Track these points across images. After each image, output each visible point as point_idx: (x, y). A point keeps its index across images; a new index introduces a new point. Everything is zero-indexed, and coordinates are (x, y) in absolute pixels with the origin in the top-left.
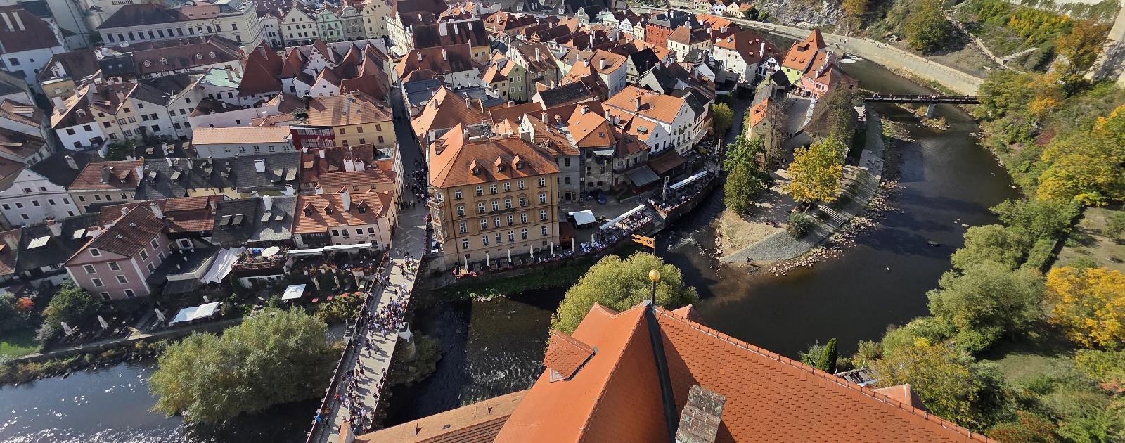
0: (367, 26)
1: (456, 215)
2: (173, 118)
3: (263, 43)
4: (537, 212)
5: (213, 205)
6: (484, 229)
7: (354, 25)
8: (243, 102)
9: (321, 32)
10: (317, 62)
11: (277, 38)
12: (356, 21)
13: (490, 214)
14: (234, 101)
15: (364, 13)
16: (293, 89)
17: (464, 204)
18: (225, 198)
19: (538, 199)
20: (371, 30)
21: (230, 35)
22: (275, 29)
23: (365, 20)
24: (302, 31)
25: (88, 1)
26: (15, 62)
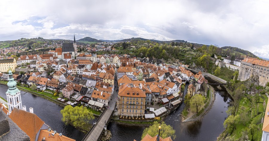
2: (81, 71)
3: (96, 62)
5: (81, 87)
7: (112, 61)
8: (91, 71)
9: (106, 61)
10: (104, 66)
11: (99, 61)
14: (89, 71)
16: (99, 70)
19: (141, 103)
20: (114, 62)
21: (92, 60)
22: (99, 60)
23: (114, 60)
24: (103, 60)
25: (76, 53)
26: (67, 60)
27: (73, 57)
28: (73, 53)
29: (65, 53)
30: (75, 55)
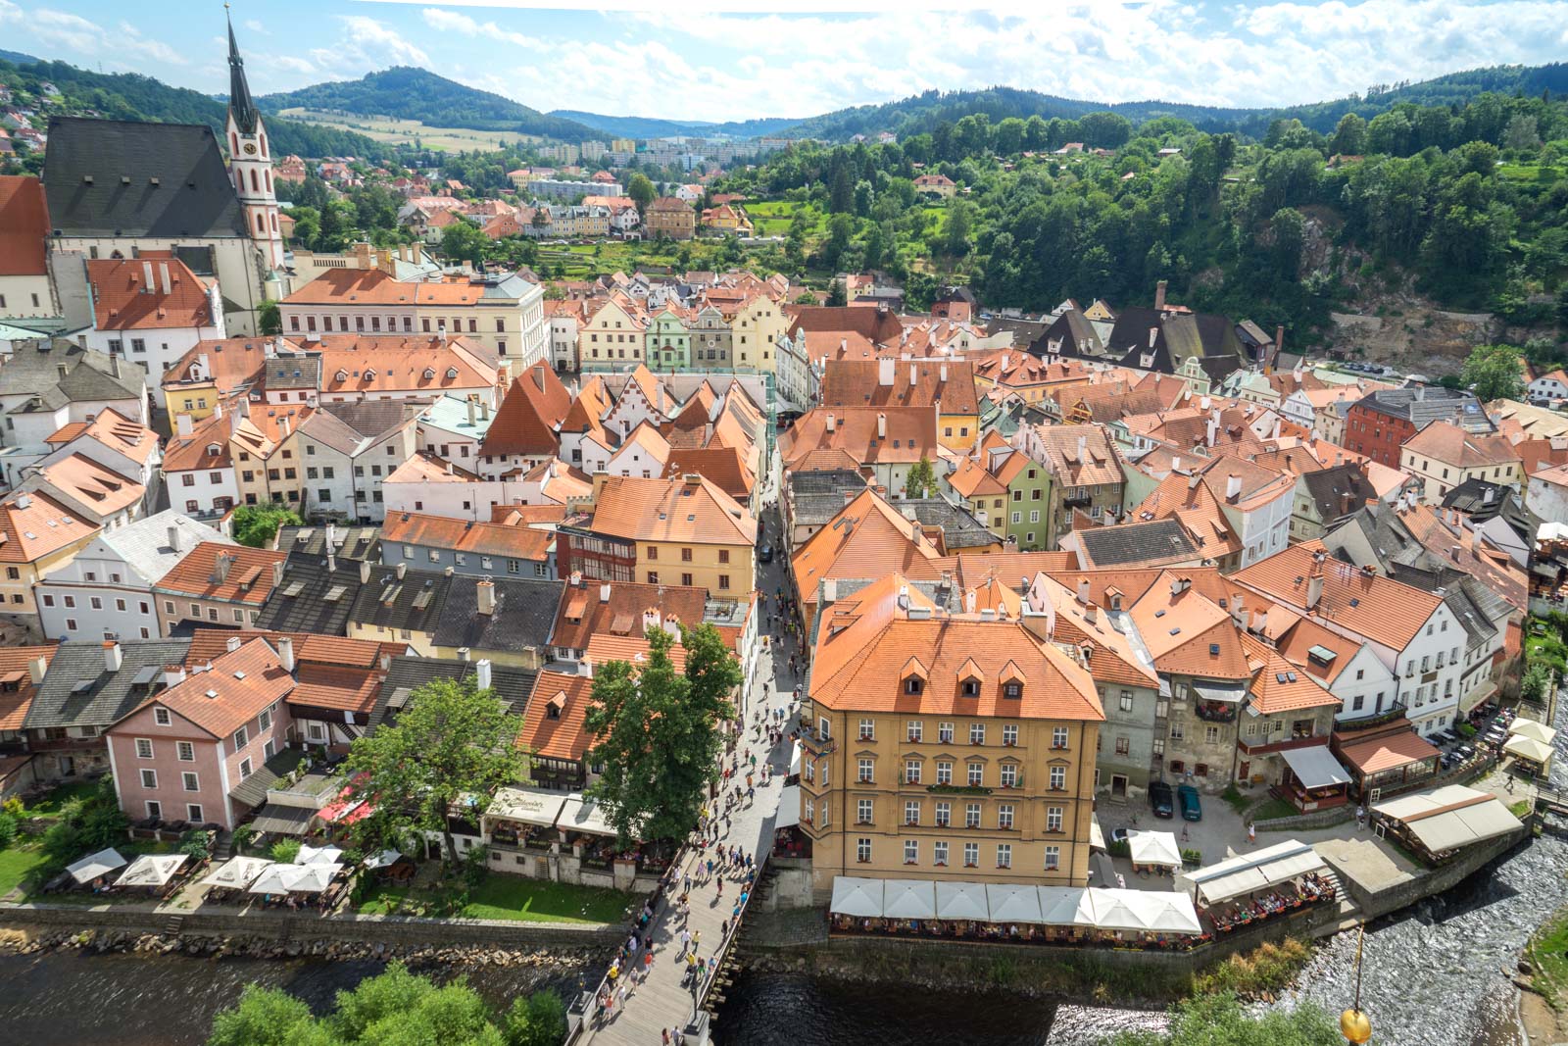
0: (738, 348)
1: (854, 776)
2: (358, 480)
3: (542, 363)
4: (1040, 807)
5: (384, 663)
6: (913, 825)
7: (711, 344)
8: (484, 468)
9: (650, 352)
10: (633, 409)
11: (569, 356)
12: (718, 337)
13: (930, 789)
15: (736, 325)
16: (577, 455)
17: (876, 756)
18: (410, 653)
19: (1042, 777)
20: (743, 356)
21: (490, 343)
22: (570, 338)
23: (737, 337)
25: (276, 255)
26: (139, 346)
27: (230, 307)
28: (229, 252)
29: (106, 247)
30: (265, 277)
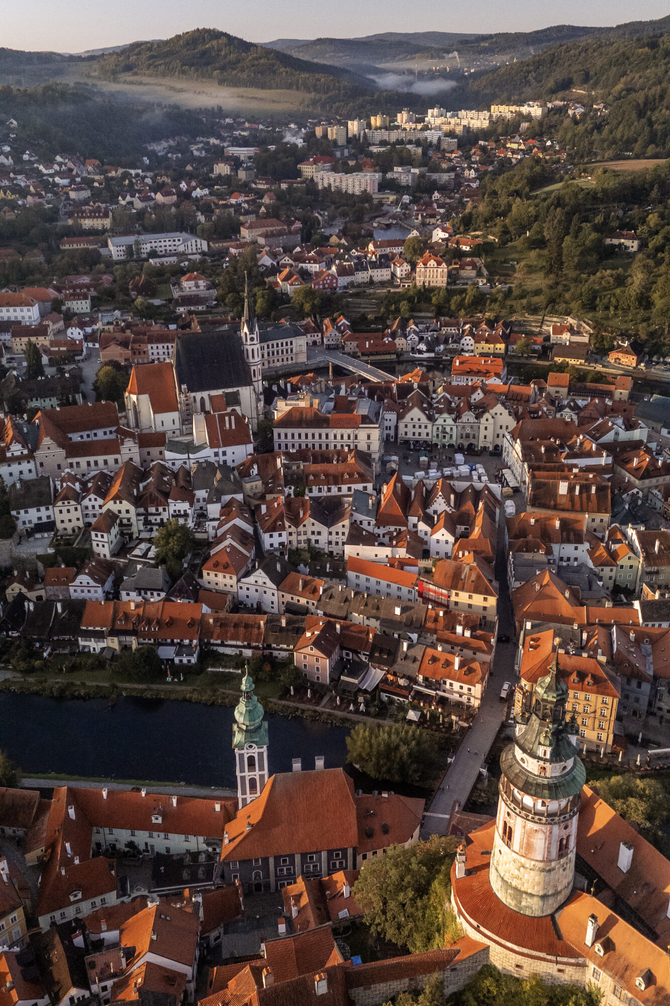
0: (482, 433)
2: (330, 537)
7: (468, 430)
9: (435, 434)
11: (392, 432)
12: (472, 427)
14: (370, 529)
15: (483, 420)
16: (415, 526)
18: (378, 632)
20: (485, 437)
21: (363, 443)
22: (391, 424)
23: (482, 427)
24: (417, 430)
25: (260, 387)
26: (225, 454)
29: (199, 396)
